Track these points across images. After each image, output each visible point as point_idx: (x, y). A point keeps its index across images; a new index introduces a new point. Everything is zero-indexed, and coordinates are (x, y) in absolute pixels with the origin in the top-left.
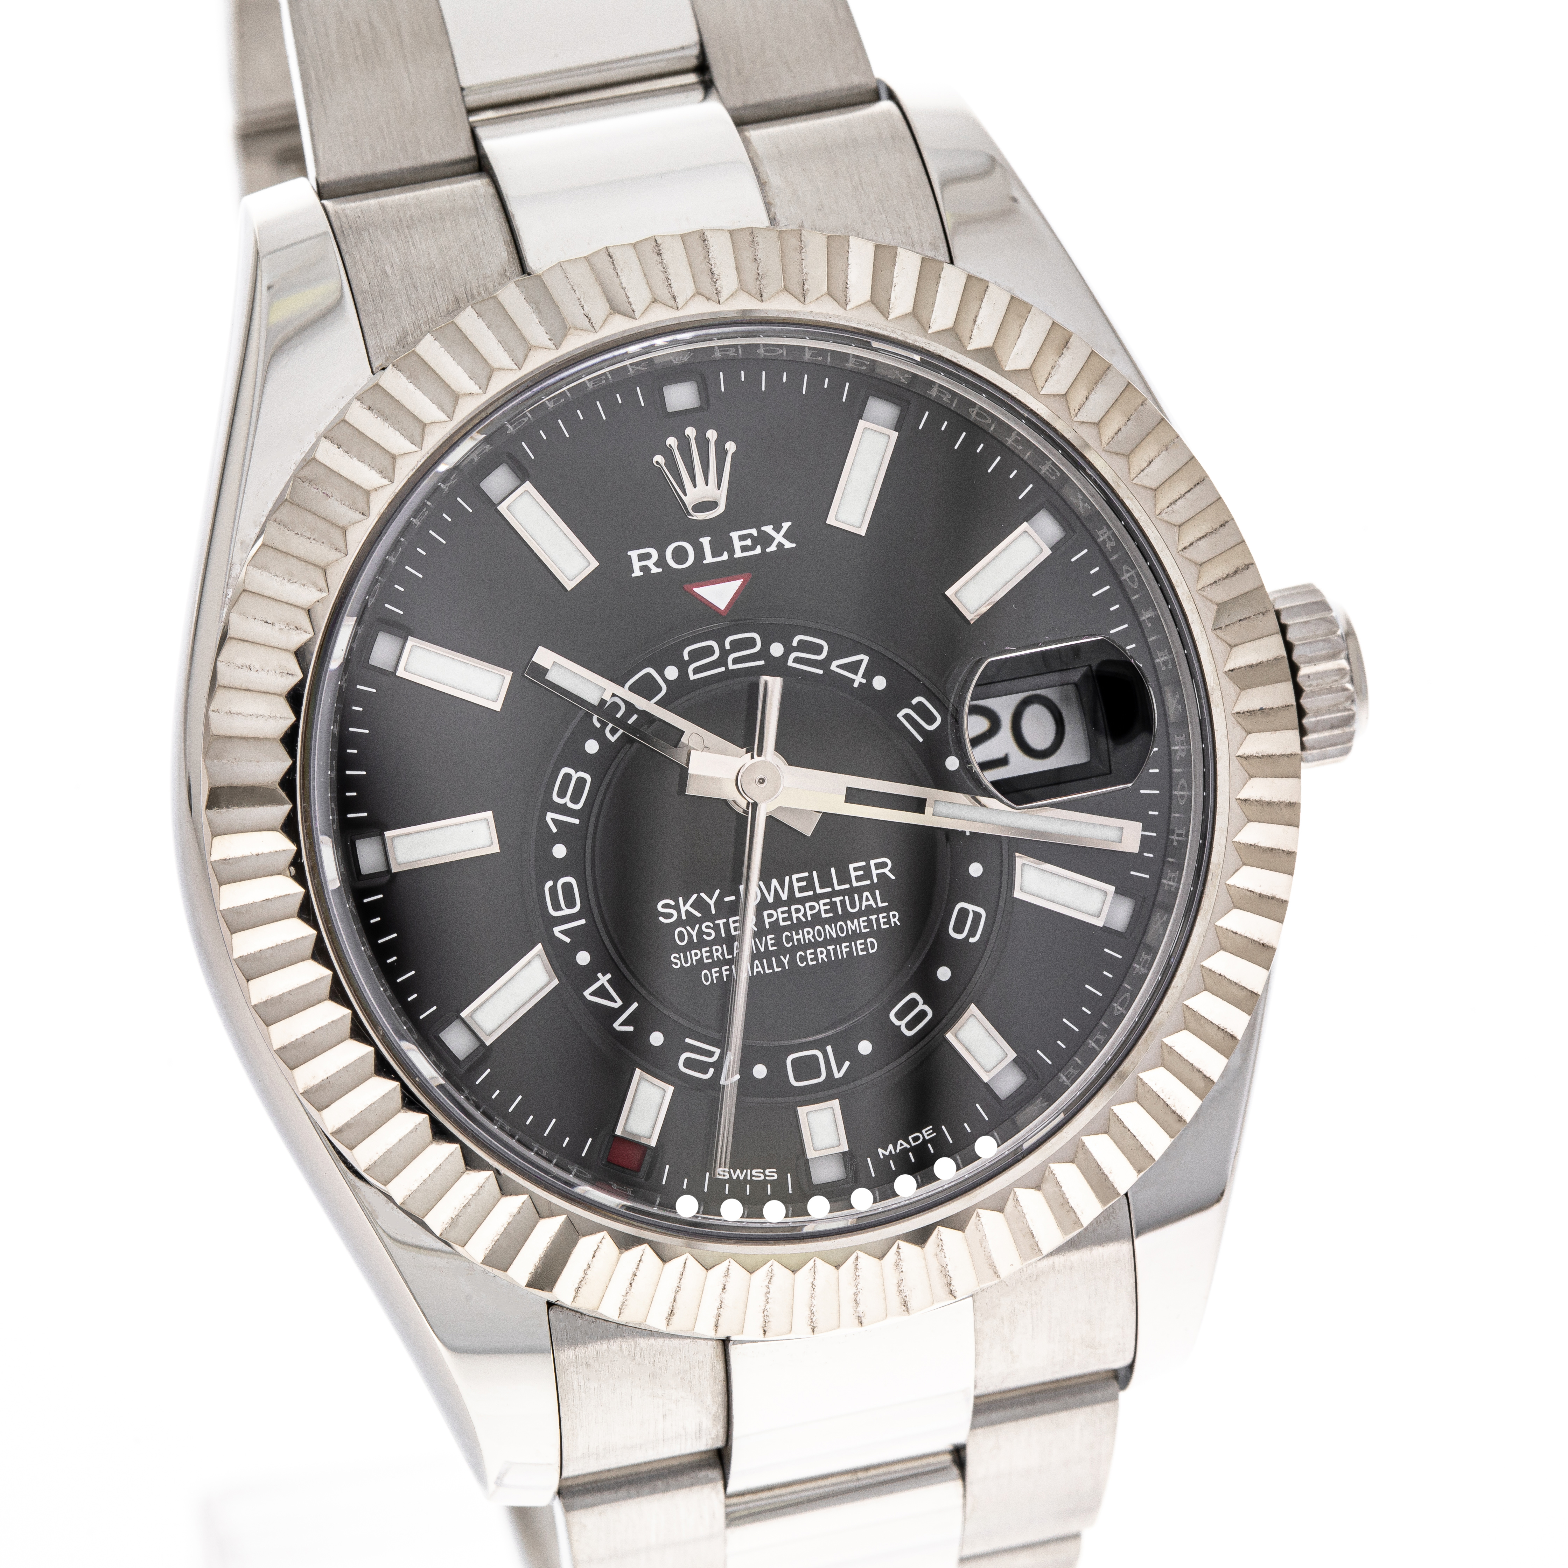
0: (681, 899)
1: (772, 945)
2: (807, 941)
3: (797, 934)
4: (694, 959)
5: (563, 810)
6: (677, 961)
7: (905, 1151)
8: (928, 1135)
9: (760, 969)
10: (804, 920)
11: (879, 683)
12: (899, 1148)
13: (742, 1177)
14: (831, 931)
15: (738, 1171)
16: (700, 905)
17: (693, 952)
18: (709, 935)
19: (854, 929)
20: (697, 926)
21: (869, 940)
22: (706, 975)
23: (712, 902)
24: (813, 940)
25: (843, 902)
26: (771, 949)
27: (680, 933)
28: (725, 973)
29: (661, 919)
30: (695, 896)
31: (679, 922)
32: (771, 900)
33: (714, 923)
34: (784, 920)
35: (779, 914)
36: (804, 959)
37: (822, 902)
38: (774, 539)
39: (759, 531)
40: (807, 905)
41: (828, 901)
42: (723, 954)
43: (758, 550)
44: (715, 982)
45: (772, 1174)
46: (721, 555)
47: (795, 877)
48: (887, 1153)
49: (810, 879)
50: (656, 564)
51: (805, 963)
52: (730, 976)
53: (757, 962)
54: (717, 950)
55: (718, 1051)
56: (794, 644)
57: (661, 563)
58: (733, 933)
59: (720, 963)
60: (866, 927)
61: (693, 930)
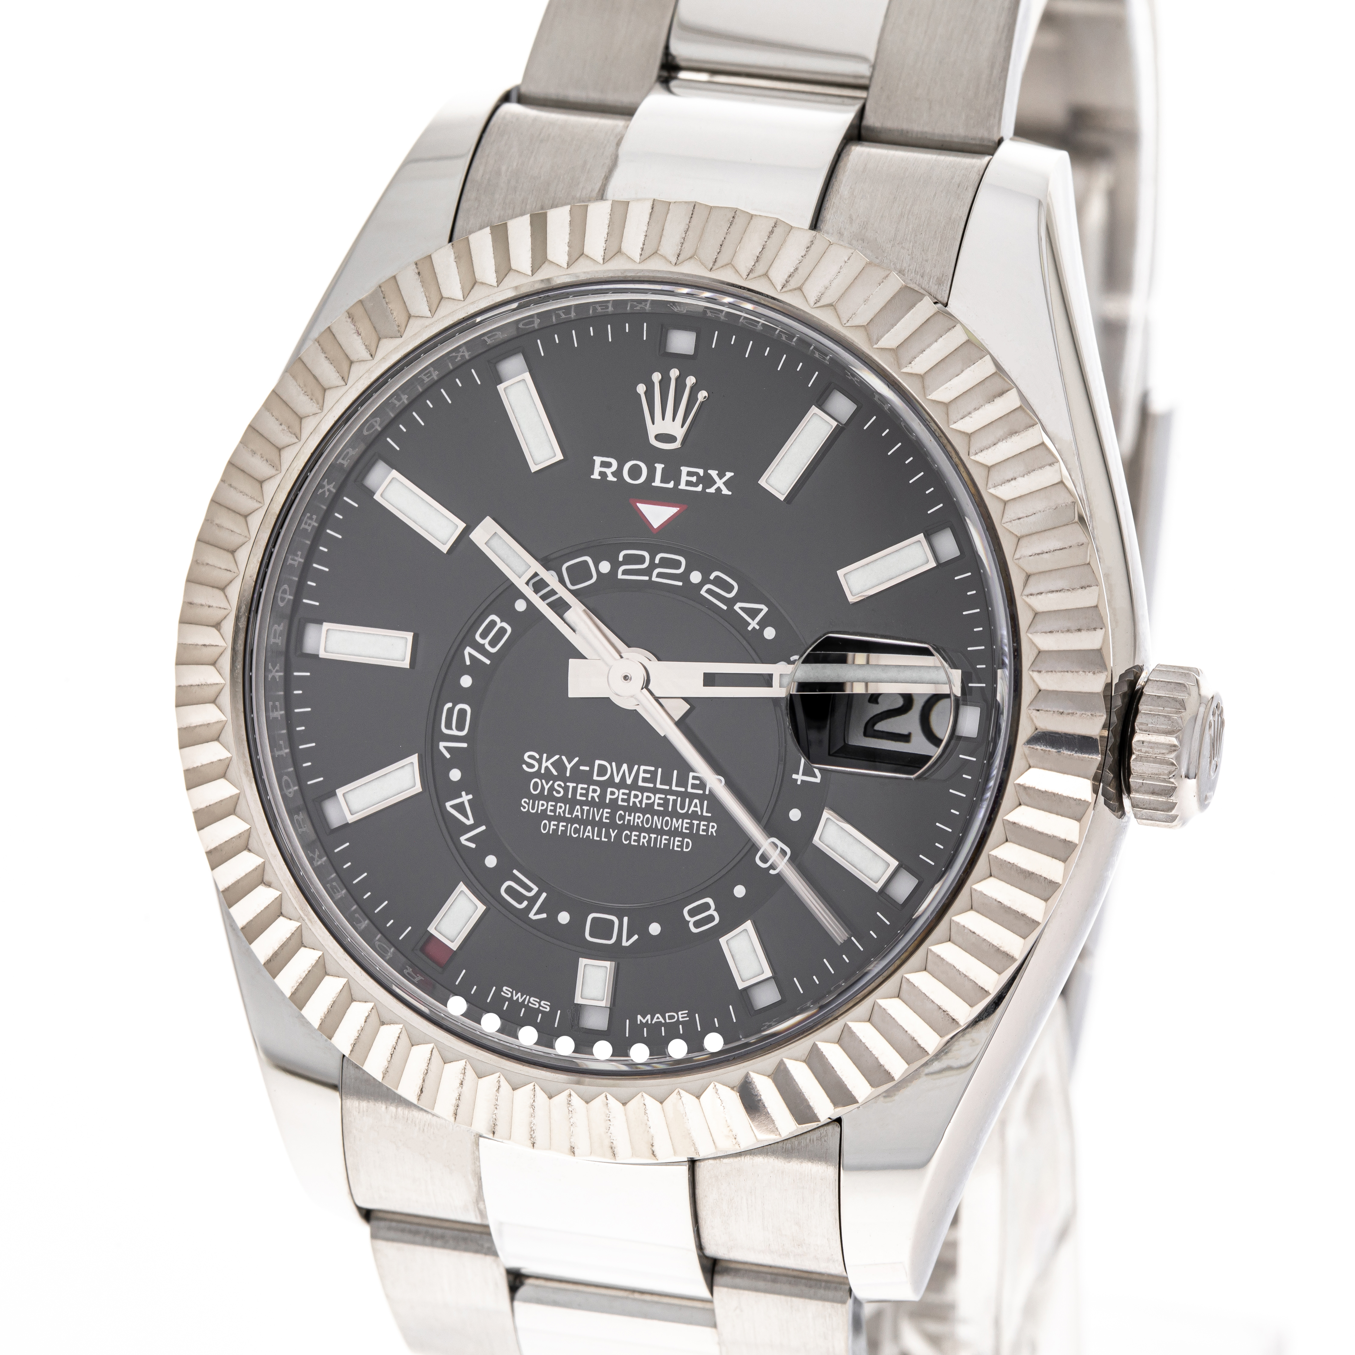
0: (545, 755)
1: (606, 818)
2: (636, 824)
3: (630, 815)
4: (540, 808)
5: (480, 649)
6: (526, 805)
7: (659, 1024)
8: (682, 1018)
9: (590, 834)
10: (639, 806)
11: (769, 633)
12: (655, 1020)
13: (520, 1000)
14: (658, 822)
15: (519, 994)
16: (559, 765)
17: (541, 802)
18: (558, 792)
19: (677, 826)
20: (551, 782)
21: (686, 840)
22: (545, 824)
23: (569, 766)
24: (640, 825)
25: (675, 802)
26: (604, 820)
27: (536, 783)
28: (561, 828)
29: (524, 766)
30: (557, 757)
31: (537, 774)
32: (617, 780)
33: (565, 784)
34: (623, 800)
35: (620, 794)
36: (628, 838)
37: (658, 796)
38: (715, 483)
39: (706, 472)
40: (646, 794)
41: (663, 796)
42: (564, 812)
43: (699, 488)
44: (551, 832)
45: (546, 1006)
46: (669, 483)
47: (642, 768)
48: (644, 1021)
49: (654, 774)
50: (614, 474)
51: (628, 841)
52: (564, 832)
53: (589, 827)
54: (561, 807)
55: (536, 889)
56: (712, 577)
57: (618, 473)
58: (578, 797)
59: (559, 819)
60: (687, 828)
61: (547, 785)
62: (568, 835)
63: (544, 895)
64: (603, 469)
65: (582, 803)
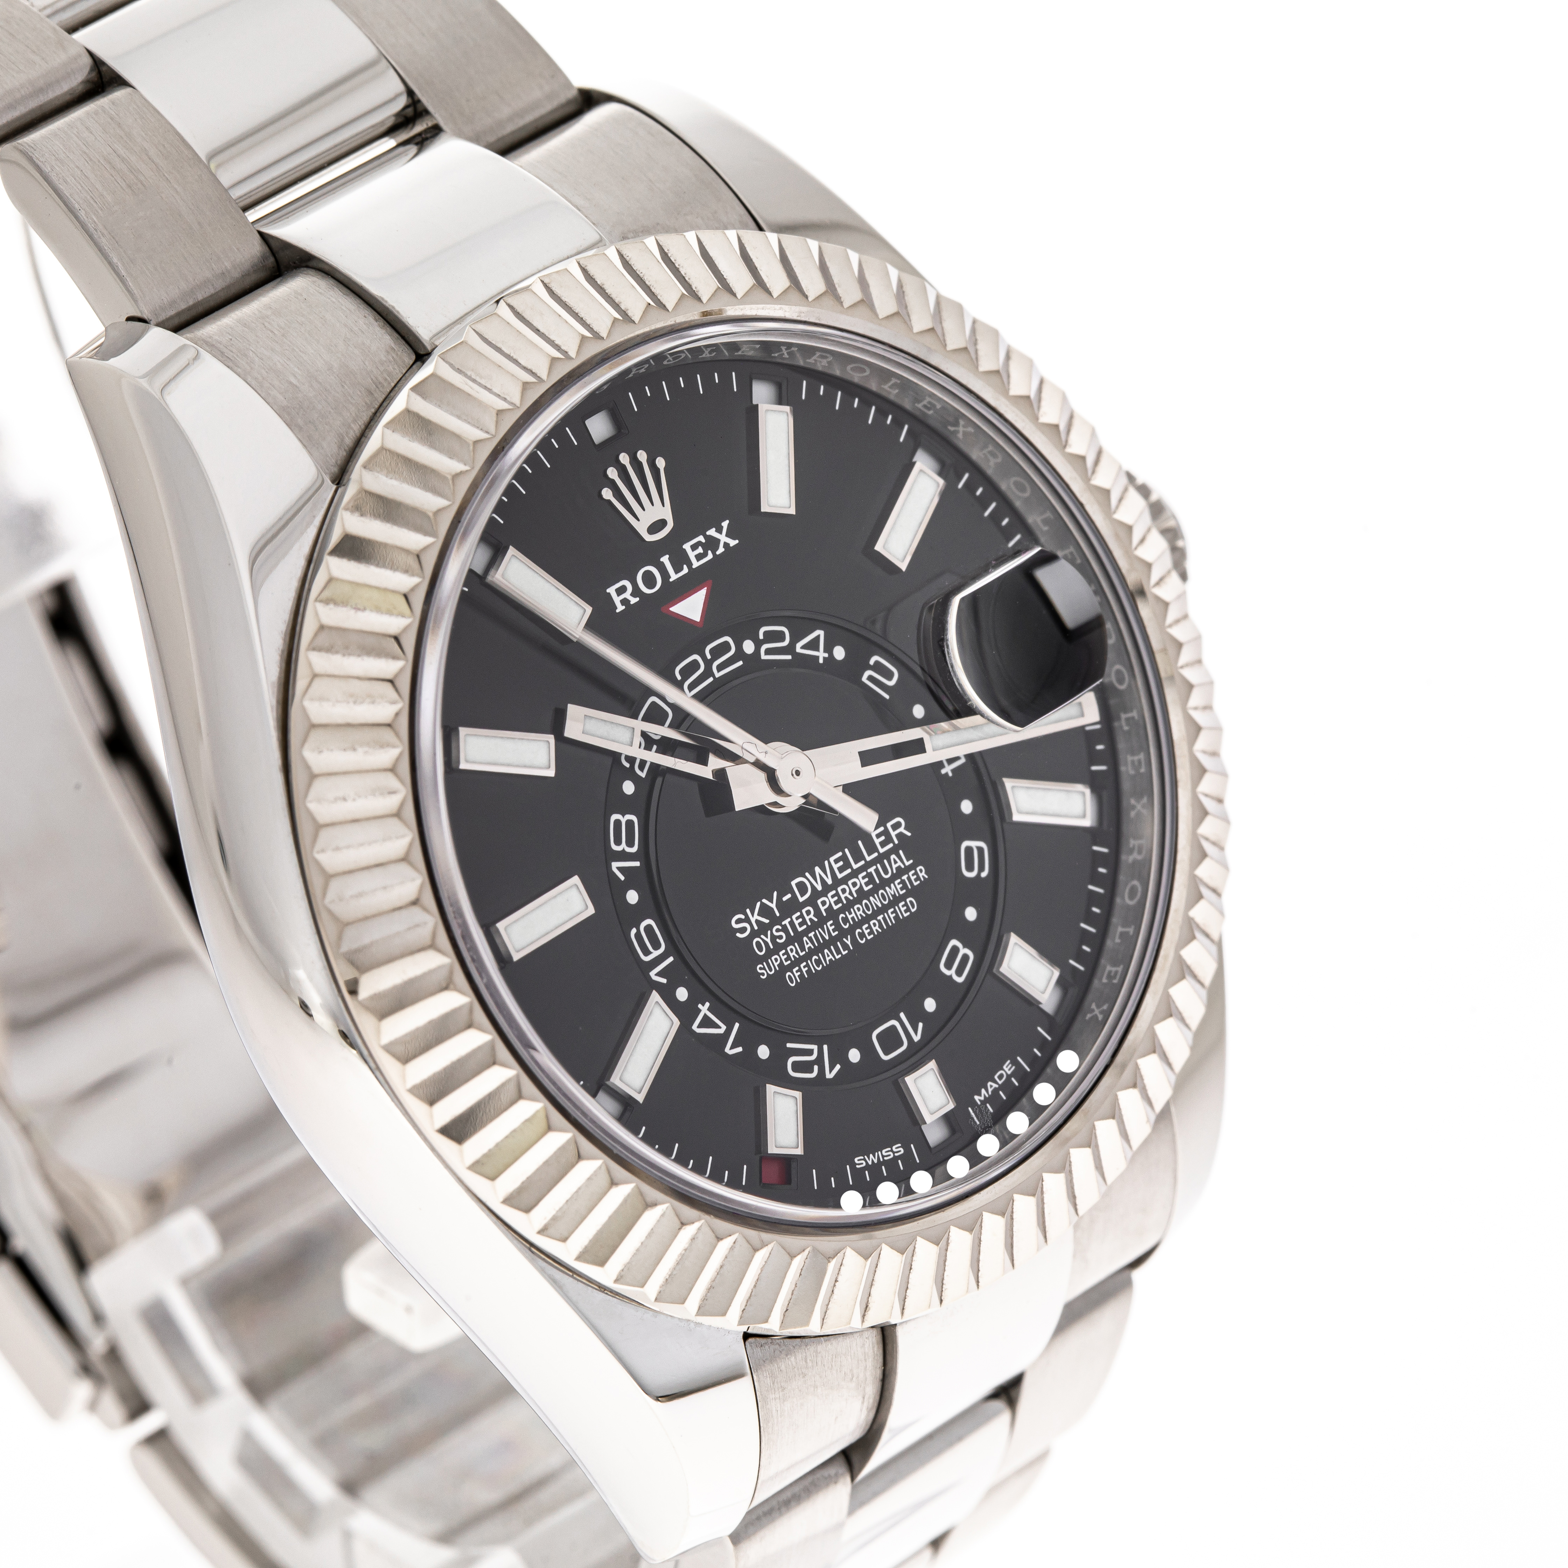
0: (748, 911)
1: (834, 930)
2: (860, 918)
3: (850, 913)
4: (776, 964)
5: (623, 856)
6: (764, 971)
7: (995, 1091)
8: (1009, 1070)
9: (831, 957)
10: (851, 898)
11: (839, 653)
12: (990, 1090)
13: (876, 1161)
14: (876, 901)
15: (871, 1156)
16: (765, 911)
17: (773, 958)
18: (781, 937)
19: (893, 893)
20: (769, 932)
21: (908, 900)
22: (789, 976)
23: (773, 905)
24: (864, 915)
25: (877, 871)
26: (833, 934)
27: (758, 943)
28: (804, 970)
29: (738, 935)
30: (758, 904)
31: (754, 934)
32: (819, 888)
33: (781, 925)
34: (836, 903)
35: (830, 899)
36: (862, 935)
37: (860, 876)
39: (706, 537)
40: (850, 883)
41: (864, 873)
42: (797, 952)
43: (710, 556)
44: (799, 981)
45: (898, 1149)
47: (832, 859)
48: (982, 1098)
49: (844, 858)
51: (865, 939)
52: (809, 971)
53: (826, 951)
54: (792, 950)
55: (815, 1047)
56: (762, 637)
58: (800, 929)
59: (797, 962)
60: (902, 889)
61: (767, 938)
62: (814, 972)
63: (825, 1047)
64: (622, 597)
65: (805, 933)
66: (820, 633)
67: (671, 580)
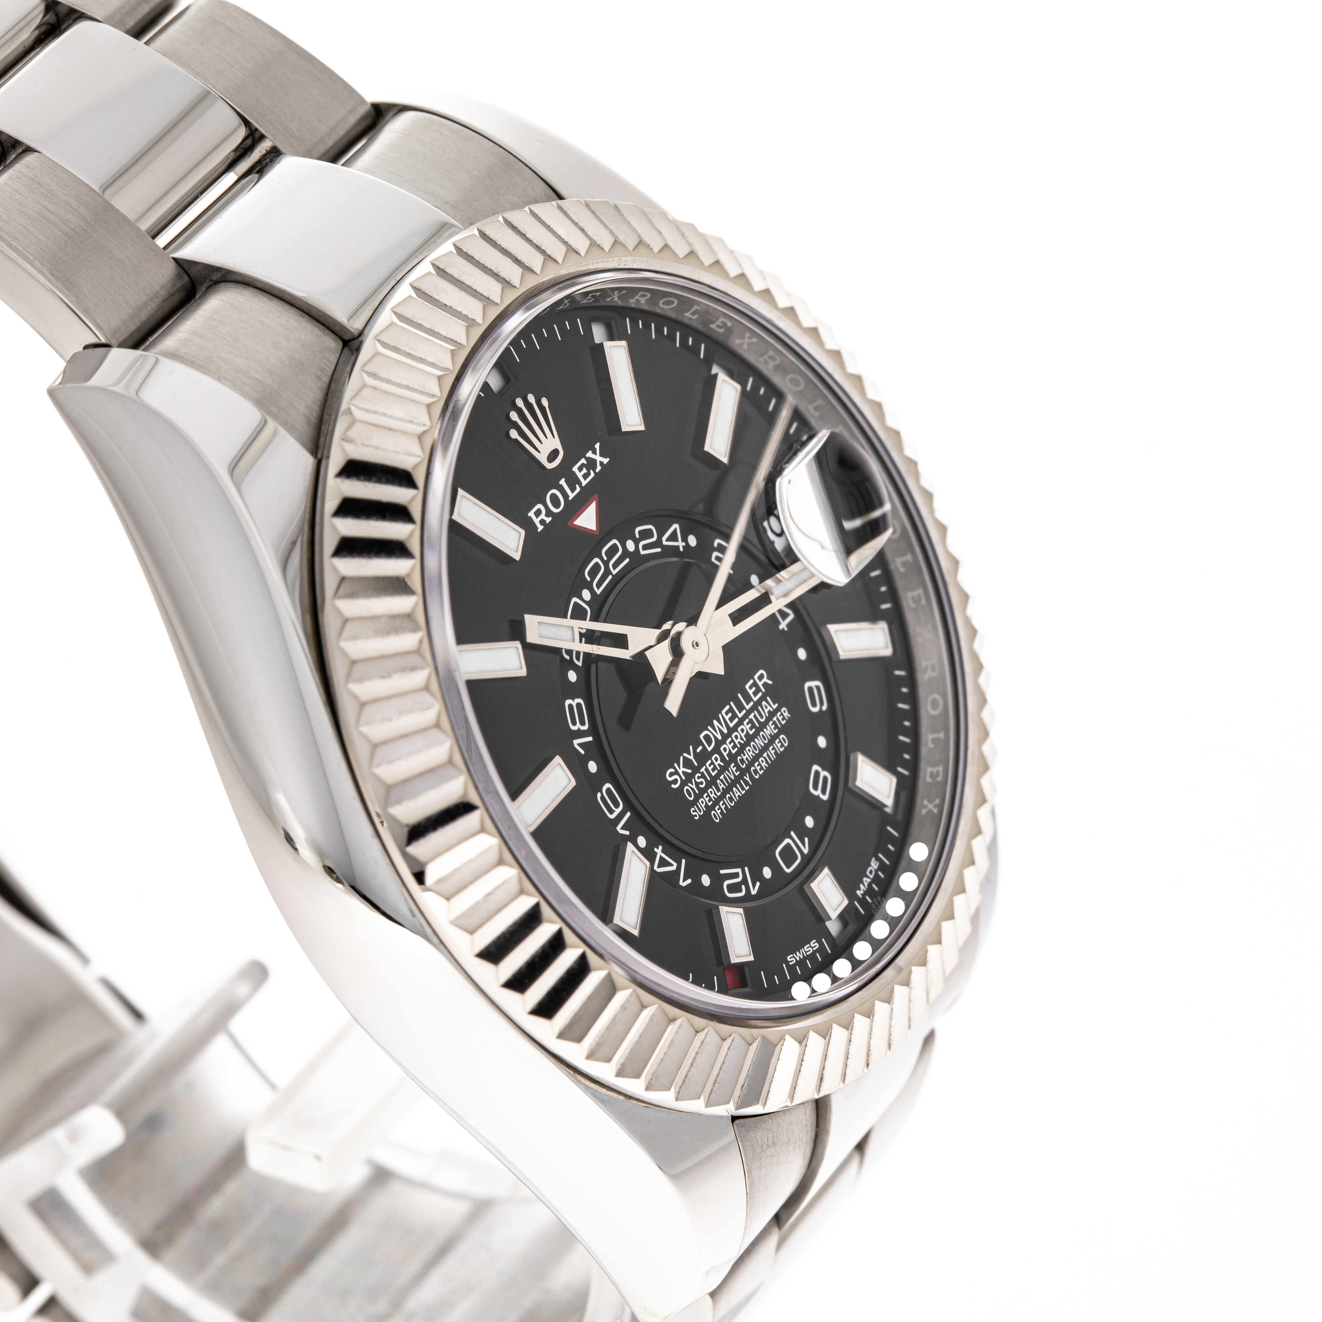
0: (675, 765)
1: (736, 771)
2: (752, 758)
3: (744, 755)
4: (703, 806)
5: (580, 734)
6: (696, 813)
7: (870, 884)
8: (875, 865)
9: (739, 793)
10: (743, 742)
11: (692, 541)
13: (802, 957)
14: (759, 742)
15: (798, 953)
16: (687, 764)
17: (700, 801)
18: (702, 783)
19: (770, 734)
21: (781, 737)
22: (714, 814)
23: (691, 757)
24: (754, 755)
25: (755, 716)
26: (736, 774)
27: (688, 791)
28: (723, 807)
29: (673, 786)
30: (681, 758)
31: (684, 783)
32: (720, 737)
33: (700, 773)
34: (733, 748)
35: (728, 746)
36: (756, 772)
37: (745, 723)
38: (596, 460)
40: (739, 729)
41: (747, 720)
42: (715, 794)
44: (721, 817)
45: (814, 944)
46: (575, 489)
47: (723, 712)
48: (862, 892)
49: (731, 710)
50: (547, 515)
51: (758, 774)
52: (726, 808)
53: (734, 789)
54: (711, 792)
55: (739, 870)
56: (637, 536)
57: (549, 513)
58: (713, 774)
59: (716, 802)
60: (775, 729)
61: (693, 785)
62: (730, 808)
63: (746, 869)
64: (540, 518)
65: (717, 776)
66: (676, 526)
67: (570, 499)
